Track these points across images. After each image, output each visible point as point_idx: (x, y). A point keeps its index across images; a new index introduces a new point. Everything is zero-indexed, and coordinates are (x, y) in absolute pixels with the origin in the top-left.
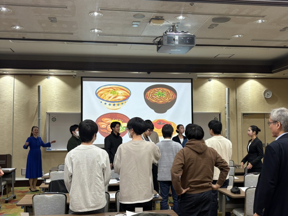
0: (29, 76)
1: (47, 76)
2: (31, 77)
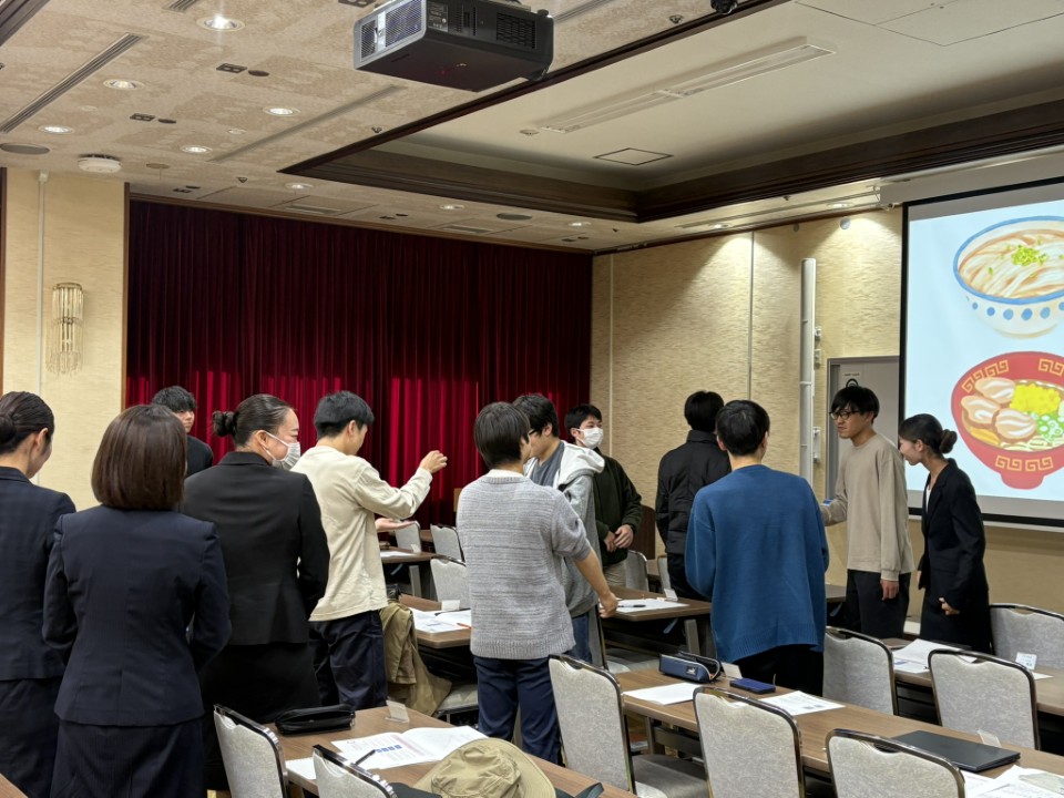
0: (791, 227)
2: (796, 229)
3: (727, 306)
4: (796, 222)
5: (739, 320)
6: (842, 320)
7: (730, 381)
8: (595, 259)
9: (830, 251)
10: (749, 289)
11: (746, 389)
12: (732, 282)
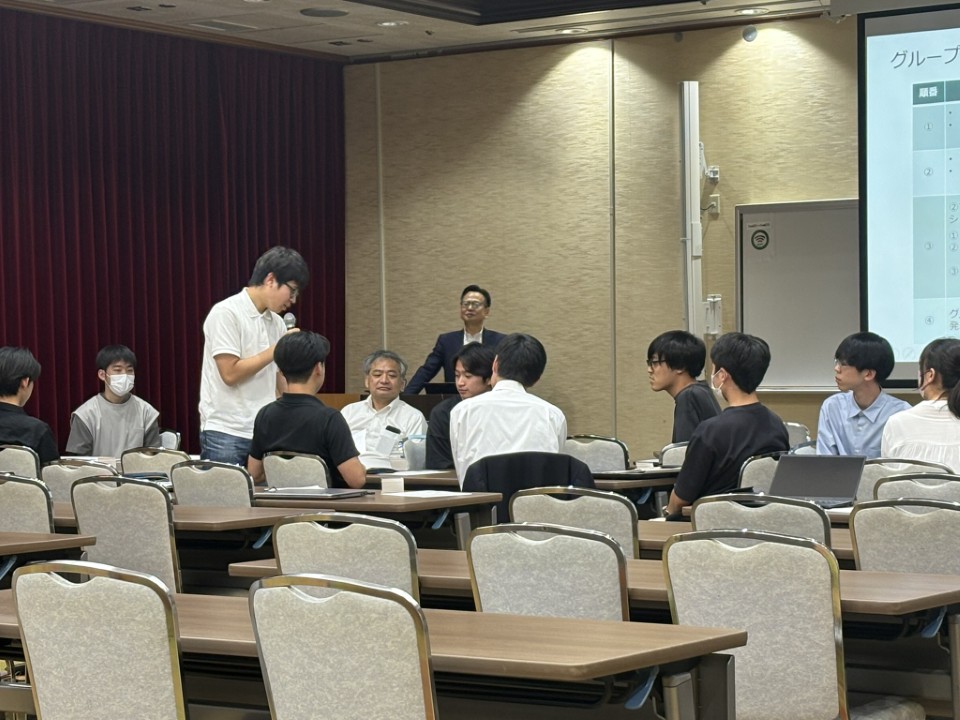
0: (672, 35)
1: (746, 26)
2: (679, 39)
3: (575, 138)
4: (678, 30)
5: (595, 158)
6: (748, 158)
7: (583, 239)
8: (347, 70)
9: (728, 69)
10: (609, 117)
11: (609, 249)
12: (581, 107)
